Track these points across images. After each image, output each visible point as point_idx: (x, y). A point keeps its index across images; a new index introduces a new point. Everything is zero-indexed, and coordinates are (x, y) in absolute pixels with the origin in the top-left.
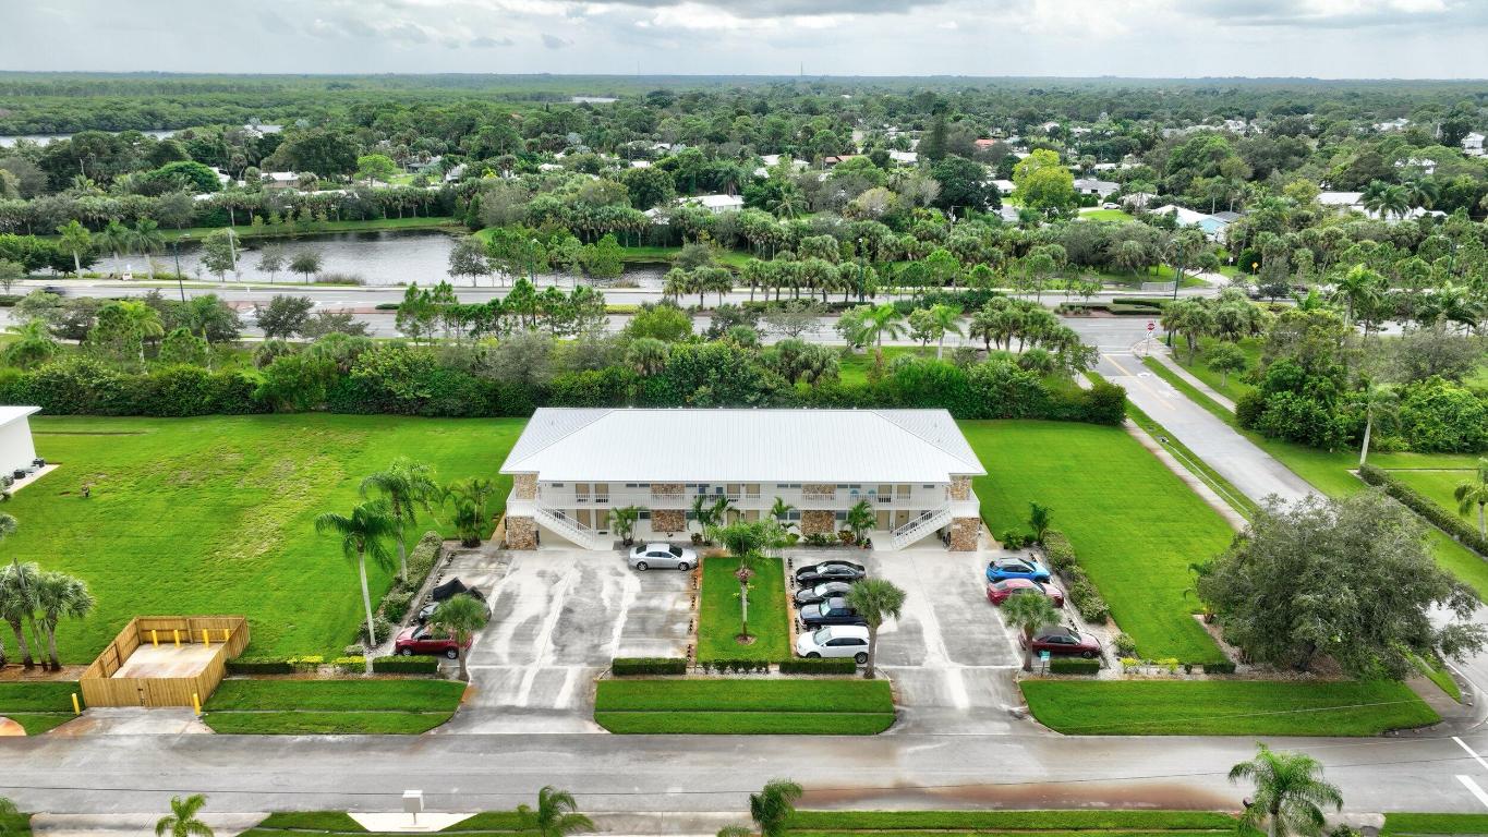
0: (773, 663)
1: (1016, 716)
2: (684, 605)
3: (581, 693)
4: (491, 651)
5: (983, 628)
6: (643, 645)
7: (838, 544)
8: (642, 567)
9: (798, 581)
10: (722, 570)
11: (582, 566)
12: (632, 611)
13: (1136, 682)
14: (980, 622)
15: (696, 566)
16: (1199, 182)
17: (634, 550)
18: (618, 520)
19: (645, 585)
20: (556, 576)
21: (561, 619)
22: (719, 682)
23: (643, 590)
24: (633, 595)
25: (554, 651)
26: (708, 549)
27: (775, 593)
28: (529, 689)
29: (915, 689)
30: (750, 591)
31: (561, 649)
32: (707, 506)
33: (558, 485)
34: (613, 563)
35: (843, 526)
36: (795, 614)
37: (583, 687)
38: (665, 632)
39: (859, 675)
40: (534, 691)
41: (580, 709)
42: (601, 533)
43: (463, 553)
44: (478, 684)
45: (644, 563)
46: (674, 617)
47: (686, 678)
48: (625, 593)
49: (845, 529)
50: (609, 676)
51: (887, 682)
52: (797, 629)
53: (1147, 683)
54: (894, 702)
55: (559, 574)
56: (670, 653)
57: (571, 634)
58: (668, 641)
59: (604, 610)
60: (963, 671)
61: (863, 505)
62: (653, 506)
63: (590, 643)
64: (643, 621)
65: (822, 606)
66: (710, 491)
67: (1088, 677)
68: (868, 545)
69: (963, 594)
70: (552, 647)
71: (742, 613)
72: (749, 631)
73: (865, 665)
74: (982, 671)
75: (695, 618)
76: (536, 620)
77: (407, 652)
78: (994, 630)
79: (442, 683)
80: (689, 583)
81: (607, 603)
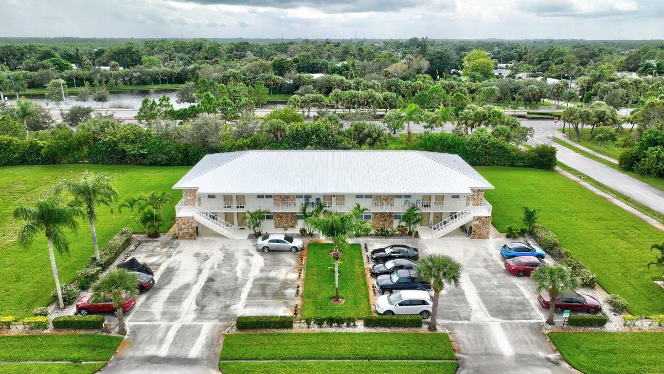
0: (359, 319)
1: (553, 363)
2: (293, 276)
3: (210, 344)
4: (149, 310)
5: (508, 291)
6: (262, 305)
7: (397, 235)
8: (266, 250)
9: (372, 258)
10: (320, 251)
11: (226, 250)
12: (256, 280)
13: (637, 333)
14: (505, 287)
15: (302, 249)
16: (553, 66)
17: (260, 239)
18: (250, 220)
19: (267, 262)
20: (207, 256)
21: (205, 286)
22: (317, 334)
23: (266, 265)
24: (259, 269)
25: (196, 310)
26: (311, 238)
27: (357, 267)
28: (171, 342)
29: (469, 340)
30: (340, 266)
31: (201, 308)
32: (309, 210)
33: (212, 196)
34: (246, 248)
35: (400, 223)
36: (372, 282)
37: (213, 339)
38: (279, 295)
39: (424, 329)
40: (174, 343)
41: (208, 358)
42: (241, 229)
43: (146, 241)
44: (133, 337)
45: (267, 247)
46: (285, 284)
47: (293, 331)
48: (253, 268)
49: (401, 225)
50: (234, 331)
51: (446, 333)
52: (374, 293)
53: (644, 333)
54: (455, 350)
55: (209, 255)
56: (282, 311)
57: (211, 296)
58: (281, 302)
59: (236, 279)
60: (502, 325)
61: (413, 208)
62: (274, 210)
63: (223, 304)
64: (263, 287)
65: (392, 275)
66: (313, 200)
67: (598, 329)
68: (417, 235)
69: (487, 267)
70: (194, 307)
71: (334, 281)
72: (341, 294)
73: (429, 320)
74: (516, 325)
75: (300, 285)
76: (187, 287)
77: (84, 312)
78: (516, 293)
79: (104, 337)
80: (297, 261)
81: (239, 274)
